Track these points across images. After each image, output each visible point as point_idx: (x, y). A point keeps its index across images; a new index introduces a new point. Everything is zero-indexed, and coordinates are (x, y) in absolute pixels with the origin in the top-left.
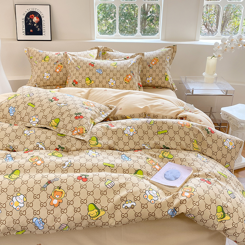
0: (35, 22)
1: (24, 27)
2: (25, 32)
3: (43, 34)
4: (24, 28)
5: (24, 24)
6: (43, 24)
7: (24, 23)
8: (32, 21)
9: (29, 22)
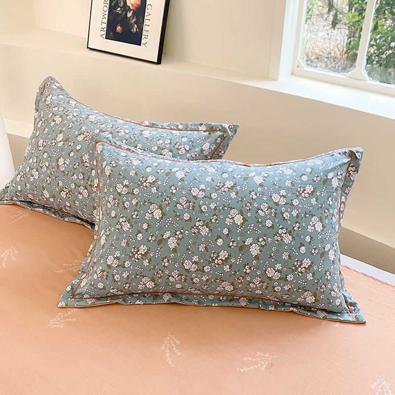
0: (131, 7)
1: (106, 16)
2: (105, 29)
3: (143, 41)
4: (106, 21)
5: (107, 9)
6: (146, 14)
7: (108, 6)
8: (125, 3)
9: (117, 5)
